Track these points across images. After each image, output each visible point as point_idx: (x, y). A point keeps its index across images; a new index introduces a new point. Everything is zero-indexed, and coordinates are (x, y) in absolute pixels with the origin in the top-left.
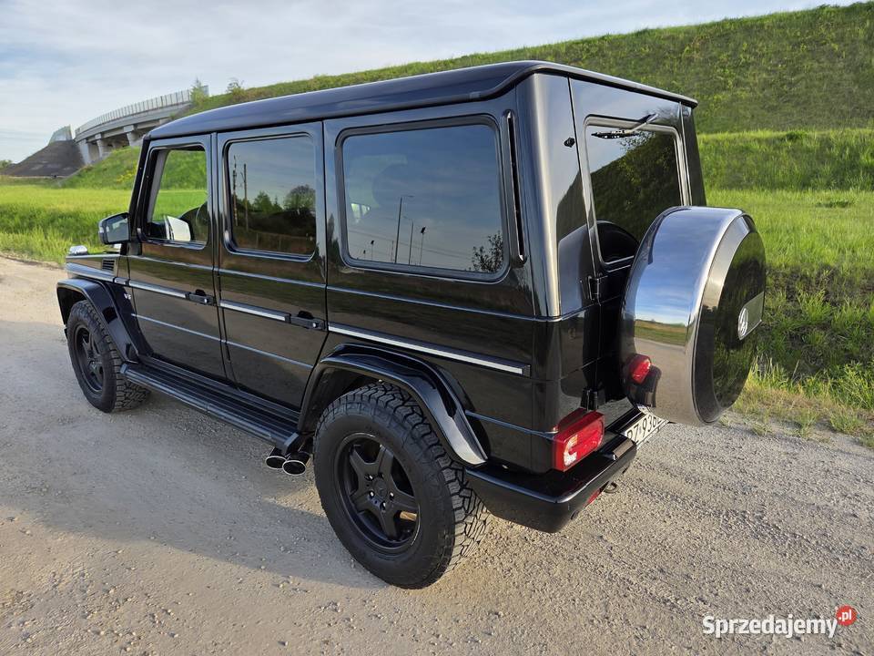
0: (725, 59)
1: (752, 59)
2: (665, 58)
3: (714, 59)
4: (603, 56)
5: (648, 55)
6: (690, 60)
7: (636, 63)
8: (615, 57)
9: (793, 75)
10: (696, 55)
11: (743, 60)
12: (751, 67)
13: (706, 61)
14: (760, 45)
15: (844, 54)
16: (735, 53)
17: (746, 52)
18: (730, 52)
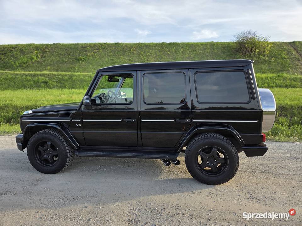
0: (143, 54)
1: (150, 54)
2: (126, 51)
3: (140, 53)
4: (107, 49)
5: (121, 50)
6: (133, 53)
7: (118, 52)
8: (111, 50)
9: (161, 59)
10: (135, 52)
11: (147, 54)
12: (150, 56)
13: (137, 54)
14: (151, 50)
15: (171, 55)
16: (145, 52)
17: (147, 52)
18: (143, 52)
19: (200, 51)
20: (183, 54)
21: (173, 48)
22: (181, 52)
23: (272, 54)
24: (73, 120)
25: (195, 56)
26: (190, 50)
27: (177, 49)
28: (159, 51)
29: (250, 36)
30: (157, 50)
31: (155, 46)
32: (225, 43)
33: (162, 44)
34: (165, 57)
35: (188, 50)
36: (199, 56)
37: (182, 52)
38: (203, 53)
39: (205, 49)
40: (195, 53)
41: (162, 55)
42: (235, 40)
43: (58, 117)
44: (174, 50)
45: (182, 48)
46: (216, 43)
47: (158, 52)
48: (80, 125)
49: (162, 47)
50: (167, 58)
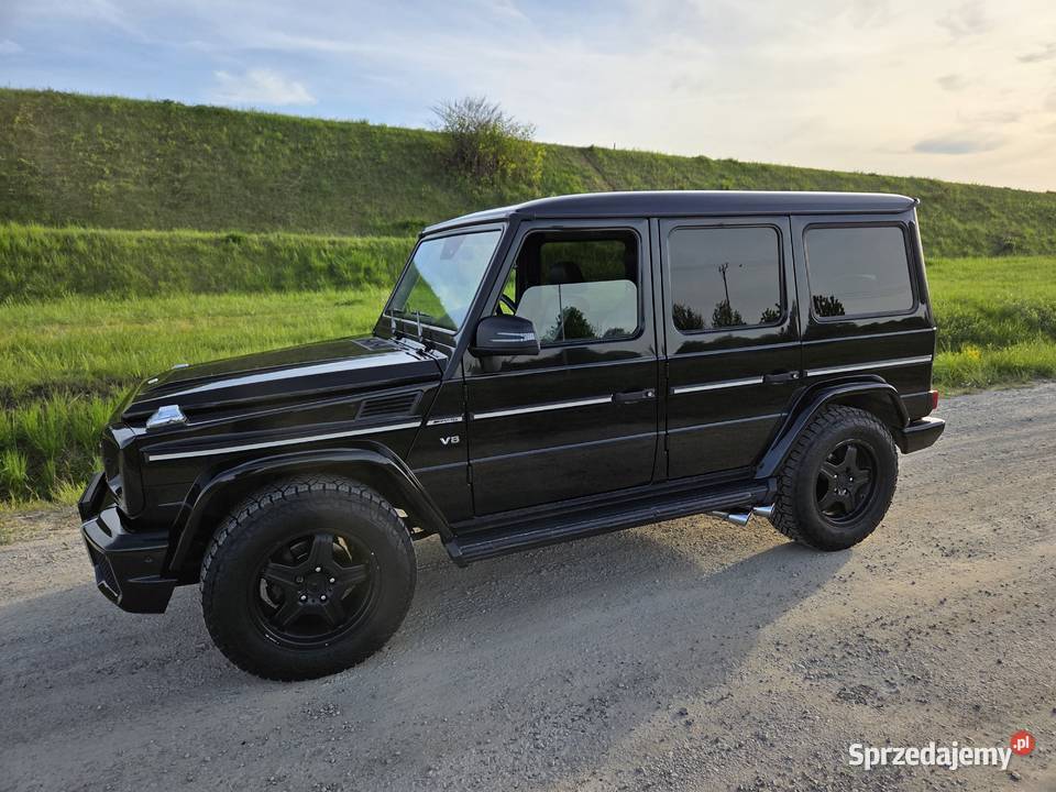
0: (81, 142)
1: (118, 145)
3: (67, 139)
6: (30, 135)
10: (35, 130)
13: (53, 139)
14: (118, 130)
15: (219, 157)
16: (89, 134)
17: (103, 135)
18: (82, 134)
19: (329, 153)
20: (270, 157)
21: (221, 130)
22: (255, 148)
23: (547, 179)
24: (430, 423)
25: (317, 170)
26: (293, 146)
27: (236, 136)
28: (160, 139)
29: (483, 117)
30: (148, 129)
31: (131, 111)
32: (407, 130)
33: (163, 109)
34: (195, 164)
35: (282, 142)
36: (331, 172)
37: (260, 147)
38: (340, 160)
39: (345, 147)
40: (313, 158)
41: (178, 153)
42: (440, 125)
43: (358, 418)
44: (224, 137)
45: (259, 133)
46: (378, 128)
47: (156, 141)
48: (456, 439)
49: (165, 120)
50: (205, 170)
